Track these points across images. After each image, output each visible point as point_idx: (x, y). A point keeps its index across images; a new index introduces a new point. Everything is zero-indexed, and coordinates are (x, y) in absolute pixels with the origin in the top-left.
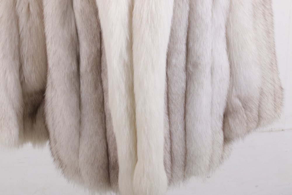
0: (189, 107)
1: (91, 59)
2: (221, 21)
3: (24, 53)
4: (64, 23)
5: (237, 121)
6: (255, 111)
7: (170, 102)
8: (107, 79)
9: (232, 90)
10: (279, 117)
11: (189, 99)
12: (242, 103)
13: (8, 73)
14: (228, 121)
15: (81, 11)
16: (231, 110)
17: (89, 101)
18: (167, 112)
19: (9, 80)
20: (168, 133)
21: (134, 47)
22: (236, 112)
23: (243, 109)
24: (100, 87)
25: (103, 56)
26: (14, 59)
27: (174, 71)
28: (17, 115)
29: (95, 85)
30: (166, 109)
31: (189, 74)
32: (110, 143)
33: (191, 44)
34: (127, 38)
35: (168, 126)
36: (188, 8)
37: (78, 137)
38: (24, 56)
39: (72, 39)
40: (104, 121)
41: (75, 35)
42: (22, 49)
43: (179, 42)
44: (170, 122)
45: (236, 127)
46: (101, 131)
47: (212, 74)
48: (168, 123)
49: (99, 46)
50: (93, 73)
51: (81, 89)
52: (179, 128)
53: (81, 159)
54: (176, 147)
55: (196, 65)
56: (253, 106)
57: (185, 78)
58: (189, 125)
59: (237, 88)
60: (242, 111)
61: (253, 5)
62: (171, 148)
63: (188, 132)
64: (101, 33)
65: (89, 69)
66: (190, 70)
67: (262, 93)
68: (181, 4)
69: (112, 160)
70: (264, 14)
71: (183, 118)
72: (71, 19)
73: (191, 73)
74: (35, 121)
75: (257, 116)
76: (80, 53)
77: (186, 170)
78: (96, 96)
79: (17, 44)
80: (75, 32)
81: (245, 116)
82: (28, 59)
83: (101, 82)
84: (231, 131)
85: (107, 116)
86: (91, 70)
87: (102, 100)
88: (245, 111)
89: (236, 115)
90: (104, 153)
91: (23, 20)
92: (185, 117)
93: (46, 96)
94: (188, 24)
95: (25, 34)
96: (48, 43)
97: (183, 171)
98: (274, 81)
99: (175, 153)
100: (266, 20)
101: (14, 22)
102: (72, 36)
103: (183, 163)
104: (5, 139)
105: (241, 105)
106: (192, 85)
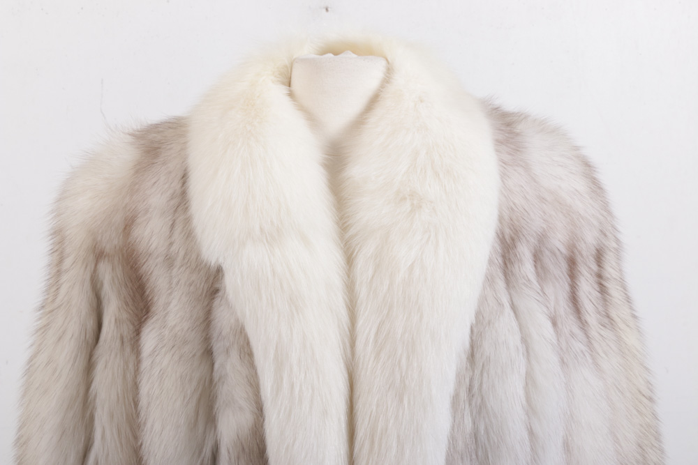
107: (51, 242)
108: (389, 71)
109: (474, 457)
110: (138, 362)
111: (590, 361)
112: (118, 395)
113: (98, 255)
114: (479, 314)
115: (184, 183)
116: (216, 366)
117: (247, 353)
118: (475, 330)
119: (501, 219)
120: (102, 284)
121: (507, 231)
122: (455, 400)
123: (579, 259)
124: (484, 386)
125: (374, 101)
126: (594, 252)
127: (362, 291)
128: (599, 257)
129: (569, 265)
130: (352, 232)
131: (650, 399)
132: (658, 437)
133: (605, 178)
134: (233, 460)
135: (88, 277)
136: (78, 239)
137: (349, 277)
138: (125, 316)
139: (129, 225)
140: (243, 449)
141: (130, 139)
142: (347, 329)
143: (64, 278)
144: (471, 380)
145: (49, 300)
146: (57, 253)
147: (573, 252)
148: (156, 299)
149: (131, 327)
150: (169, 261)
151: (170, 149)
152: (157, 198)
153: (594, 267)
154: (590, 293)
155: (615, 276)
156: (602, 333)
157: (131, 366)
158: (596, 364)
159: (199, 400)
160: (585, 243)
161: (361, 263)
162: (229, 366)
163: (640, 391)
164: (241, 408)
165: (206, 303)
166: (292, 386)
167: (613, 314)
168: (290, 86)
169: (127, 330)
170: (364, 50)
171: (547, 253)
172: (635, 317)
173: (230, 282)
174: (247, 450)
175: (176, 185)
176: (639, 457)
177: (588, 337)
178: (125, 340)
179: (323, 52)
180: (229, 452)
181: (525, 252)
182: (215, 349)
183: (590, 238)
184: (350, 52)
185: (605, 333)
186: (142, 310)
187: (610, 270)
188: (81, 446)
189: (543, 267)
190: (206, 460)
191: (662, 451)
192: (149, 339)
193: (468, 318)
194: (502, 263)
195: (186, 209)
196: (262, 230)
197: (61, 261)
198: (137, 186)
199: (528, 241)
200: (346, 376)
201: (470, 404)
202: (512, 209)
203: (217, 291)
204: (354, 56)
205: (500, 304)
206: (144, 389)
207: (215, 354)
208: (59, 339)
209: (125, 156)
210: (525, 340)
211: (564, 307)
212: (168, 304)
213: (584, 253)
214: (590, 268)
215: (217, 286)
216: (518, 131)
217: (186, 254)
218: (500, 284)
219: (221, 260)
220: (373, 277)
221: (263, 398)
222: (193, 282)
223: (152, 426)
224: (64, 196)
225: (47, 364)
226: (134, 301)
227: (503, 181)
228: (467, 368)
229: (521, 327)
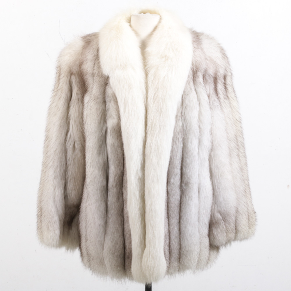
0: (182, 214)
1: (117, 178)
2: (205, 155)
3: (68, 176)
4: (100, 153)
5: (219, 230)
6: (232, 225)
7: (169, 209)
8: (127, 192)
9: (215, 207)
10: (253, 234)
11: (183, 207)
12: (222, 217)
13: (56, 188)
14: (212, 230)
15: (112, 145)
16: (214, 221)
17: (113, 207)
18: (167, 216)
19: (57, 193)
20: (168, 231)
21: (146, 168)
22: (218, 223)
23: (223, 222)
24: (121, 198)
25: (124, 176)
26: (61, 179)
27: (172, 187)
28: (60, 220)
29: (118, 196)
30: (166, 214)
31: (183, 190)
32: (126, 238)
33: (184, 170)
34: (141, 162)
35: (167, 226)
36: (182, 145)
37: (104, 234)
38: (68, 178)
39: (104, 164)
40: (123, 222)
41: (106, 162)
42: (68, 173)
43: (176, 167)
44: (169, 224)
45: (218, 235)
46: (120, 229)
47: (199, 192)
48: (168, 224)
49: (122, 169)
50: (117, 188)
51: (108, 199)
52: (176, 229)
53: (106, 250)
54: (173, 242)
55: (187, 184)
56: (231, 220)
57: (180, 193)
58: (182, 226)
59: (218, 205)
60: (222, 223)
61: (229, 148)
62: (169, 243)
63: (182, 232)
64: (124, 160)
65: (114, 185)
66: (183, 188)
67: (237, 211)
68: (177, 143)
69: (127, 251)
70: (238, 156)
71: (178, 222)
72: (104, 151)
73: (184, 190)
74: (71, 228)
75: (234, 229)
76: (109, 174)
77: (181, 262)
78: (118, 204)
79: (64, 168)
80: (106, 159)
81: (224, 227)
82: (71, 180)
83: (122, 194)
84: (215, 238)
85: (126, 219)
86: (116, 185)
87: (122, 207)
88: (225, 223)
89: (218, 226)
90: (122, 246)
91: (70, 153)
92: (180, 222)
93: (81, 207)
94: (182, 156)
95: (70, 162)
96: (88, 167)
97: (178, 262)
98: (247, 204)
99: (172, 247)
100: (240, 159)
101: (64, 154)
102: (104, 161)
103: (178, 256)
104: (50, 237)
105: (221, 218)
106: (185, 198)
107: (56, 70)
108: (161, 19)
109: (182, 133)
110: (83, 105)
111: (220, 108)
112: (77, 115)
113: (71, 74)
114: (184, 92)
115: (98, 52)
116: (107, 105)
117: (116, 101)
118: (183, 97)
119: (193, 64)
120: (72, 83)
121: (195, 68)
122: (177, 117)
123: (218, 78)
124: (186, 113)
125: (156, 28)
126: (223, 76)
127: (150, 84)
128: (225, 78)
129: (214, 79)
130: (147, 67)
131: (240, 122)
132: (242, 134)
133: (228, 53)
134: (111, 132)
135: (68, 80)
136: (65, 69)
137: (146, 80)
138: (79, 92)
139: (81, 64)
140: (114, 129)
141: (81, 39)
142: (145, 95)
143: (61, 81)
144: (182, 111)
145: (56, 88)
146: (58, 73)
147: (216, 76)
148: (89, 86)
149: (81, 96)
150: (93, 75)
151: (93, 42)
152: (89, 56)
153: (223, 81)
154: (221, 88)
155: (230, 84)
156: (225, 101)
157: (81, 107)
158: (222, 110)
159: (102, 115)
160: (220, 73)
161: (150, 76)
162: (111, 105)
163: (236, 119)
164: (114, 118)
165: (104, 87)
166: (129, 111)
167: (229, 95)
168: (130, 23)
169: (80, 96)
170: (152, 12)
171: (207, 75)
172: (236, 97)
173: (111, 81)
174: (115, 130)
175: (95, 53)
176: (235, 139)
177: (219, 101)
178: (79, 99)
179: (141, 13)
180: (110, 130)
181: (200, 75)
182: (106, 100)
183: (221, 72)
184: (148, 13)
185: (226, 101)
186: (84, 91)
187: (229, 82)
188: (66, 131)
189: (206, 80)
190: (103, 134)
191: (243, 138)
192: (87, 98)
193: (181, 93)
194: (192, 77)
195: (98, 60)
196: (121, 65)
197: (60, 76)
198: (83, 53)
199: (201, 71)
200: (145, 108)
201: (181, 118)
202: (196, 61)
203: (107, 84)
204: (150, 14)
205: (191, 89)
206: (85, 113)
207: (106, 102)
208: (59, 99)
209: (80, 44)
210: (199, 100)
211: (212, 92)
212: (93, 88)
213: (220, 76)
214: (221, 81)
215: (107, 82)
216: (200, 38)
217: (98, 73)
218: (192, 83)
219: (109, 74)
220: (153, 80)
221: (120, 114)
222: (100, 81)
223: (88, 123)
224: (60, 56)
225: (56, 106)
226: (82, 88)
227: (194, 53)
228: (180, 108)
229: (198, 96)
